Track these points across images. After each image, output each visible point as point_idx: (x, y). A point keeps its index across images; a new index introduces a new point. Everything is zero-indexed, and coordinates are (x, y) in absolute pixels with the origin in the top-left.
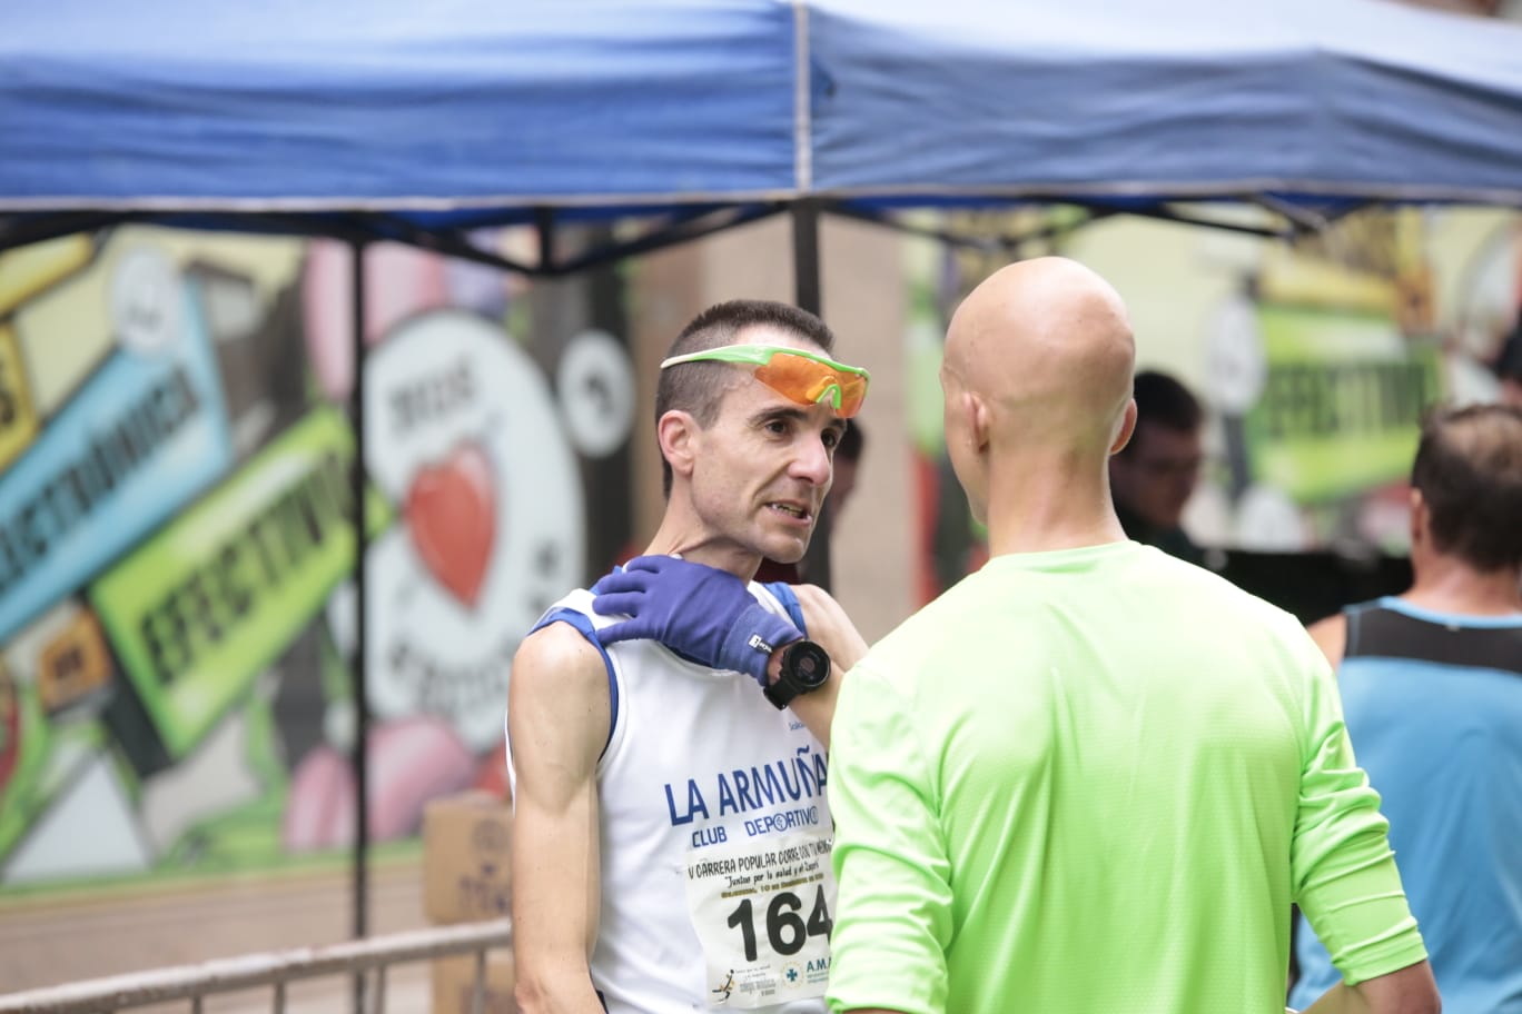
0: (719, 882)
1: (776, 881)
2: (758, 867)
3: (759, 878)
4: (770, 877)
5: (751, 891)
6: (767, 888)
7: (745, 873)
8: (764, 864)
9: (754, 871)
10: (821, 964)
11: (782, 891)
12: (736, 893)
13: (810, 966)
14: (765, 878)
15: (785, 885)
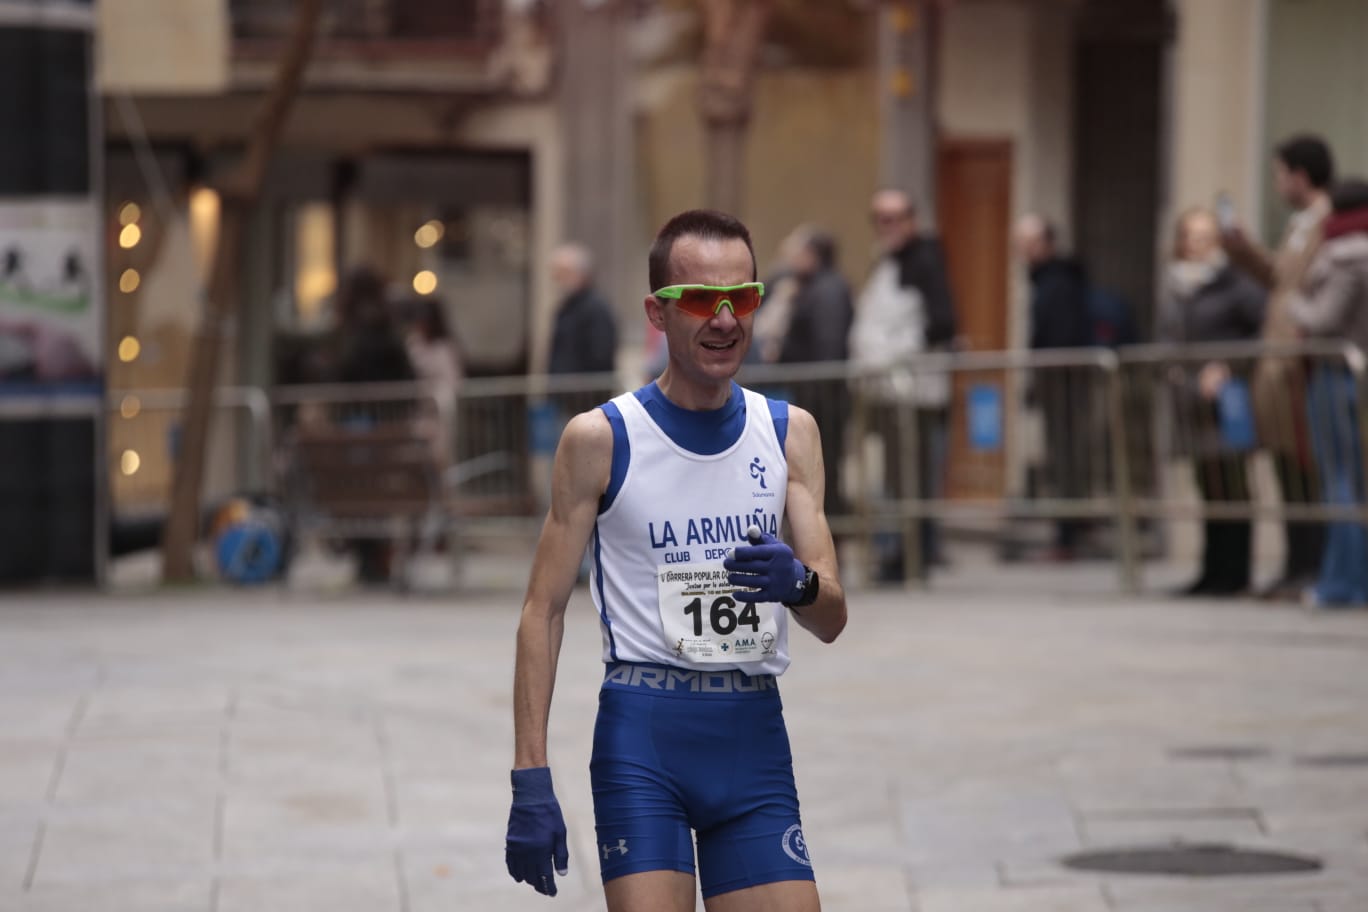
0: (681, 585)
1: (718, 589)
2: (707, 579)
3: (707, 586)
4: (715, 586)
5: (701, 593)
6: (712, 593)
7: (698, 582)
8: (712, 576)
9: (704, 581)
10: (745, 642)
11: (721, 595)
12: (692, 594)
13: (738, 643)
14: (711, 586)
15: (725, 592)
